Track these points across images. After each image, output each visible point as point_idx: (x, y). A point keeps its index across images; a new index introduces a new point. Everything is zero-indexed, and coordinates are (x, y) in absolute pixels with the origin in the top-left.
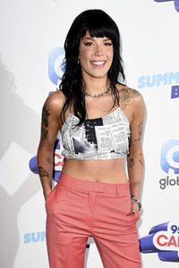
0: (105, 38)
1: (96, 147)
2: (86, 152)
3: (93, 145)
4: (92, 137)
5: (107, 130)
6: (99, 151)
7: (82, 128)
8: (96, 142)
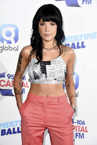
0: (51, 22)
1: (46, 76)
2: (41, 79)
3: (44, 75)
4: (44, 71)
5: (53, 67)
6: (47, 79)
7: (39, 66)
8: (46, 74)
